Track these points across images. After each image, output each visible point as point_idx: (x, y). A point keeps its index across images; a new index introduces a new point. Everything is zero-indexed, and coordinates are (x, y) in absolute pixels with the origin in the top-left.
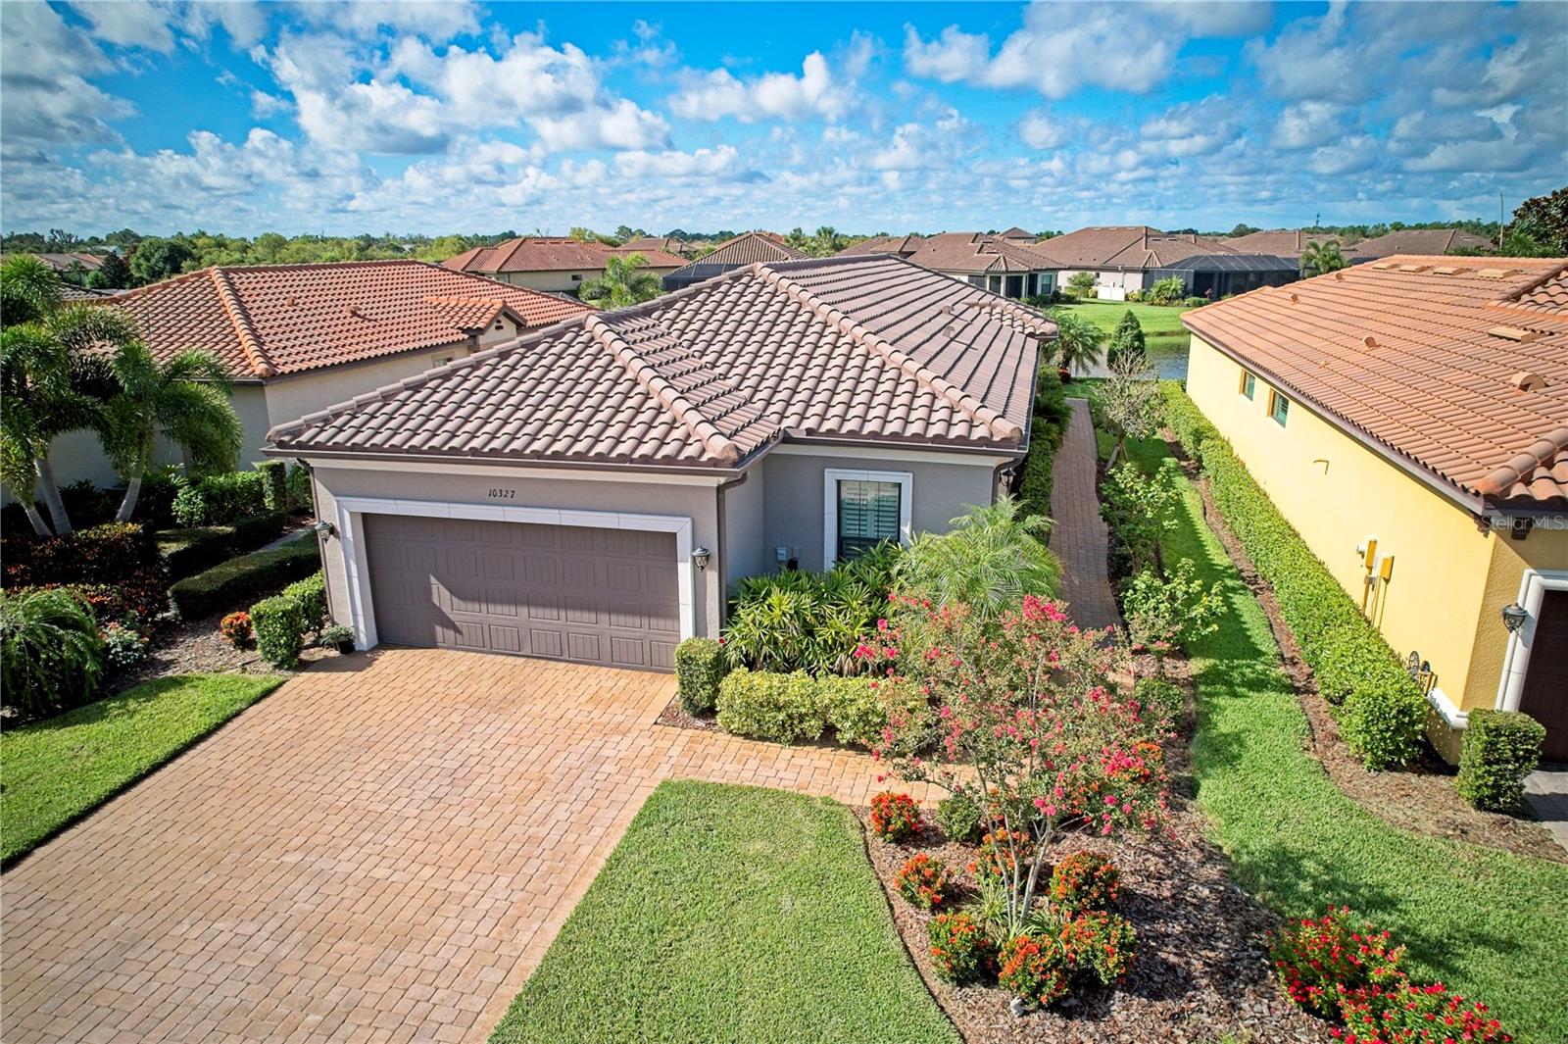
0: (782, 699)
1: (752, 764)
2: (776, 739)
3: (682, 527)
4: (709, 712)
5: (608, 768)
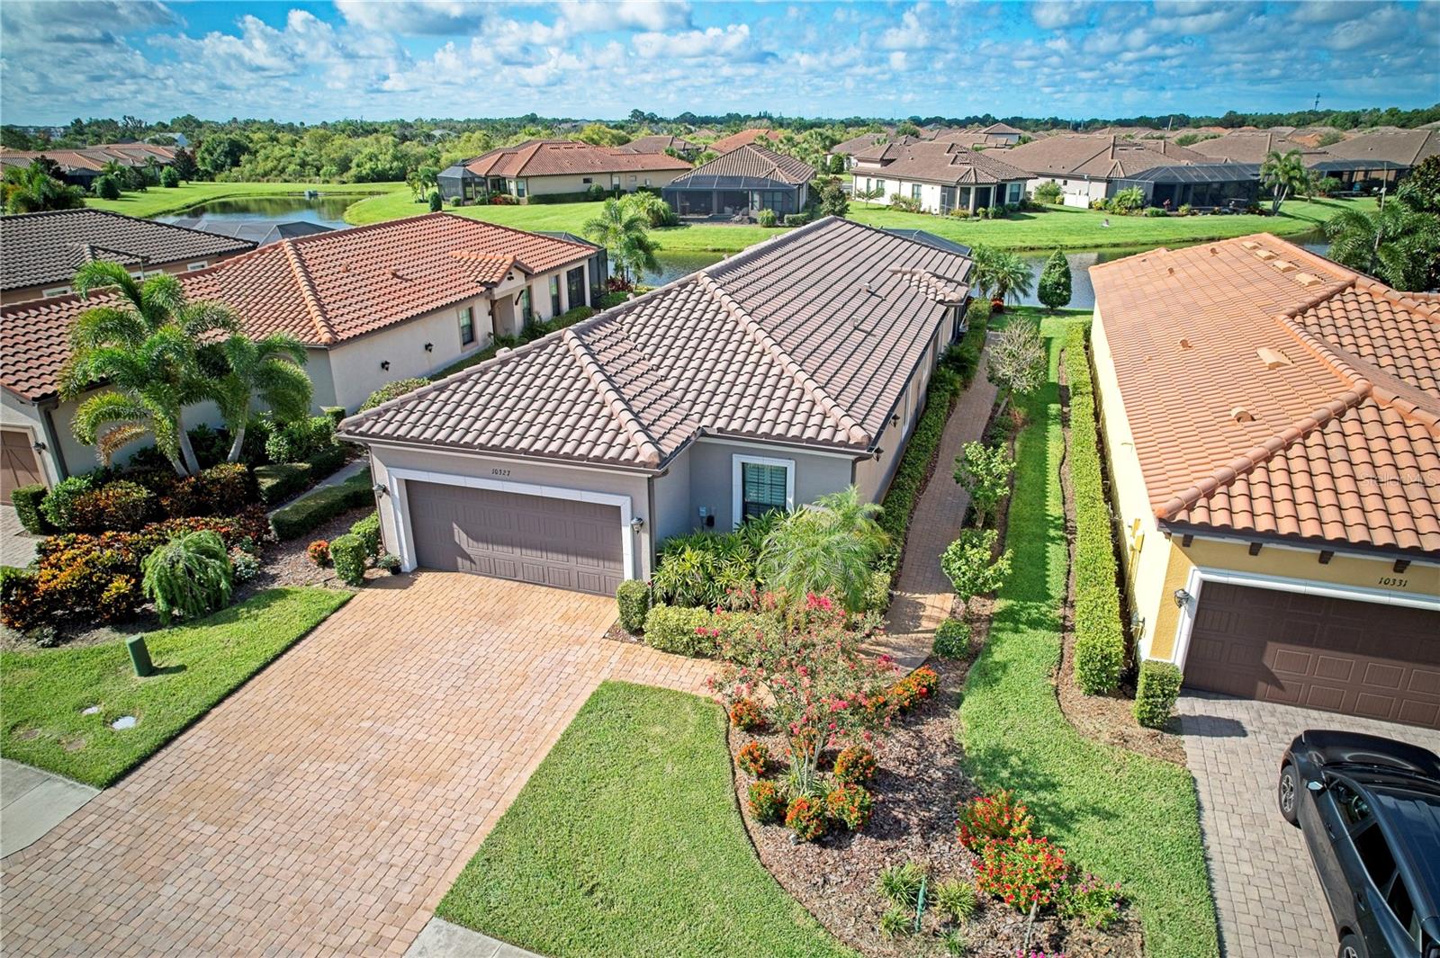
0: (686, 628)
1: (664, 671)
2: (683, 653)
3: (624, 503)
4: (639, 632)
5: (569, 670)
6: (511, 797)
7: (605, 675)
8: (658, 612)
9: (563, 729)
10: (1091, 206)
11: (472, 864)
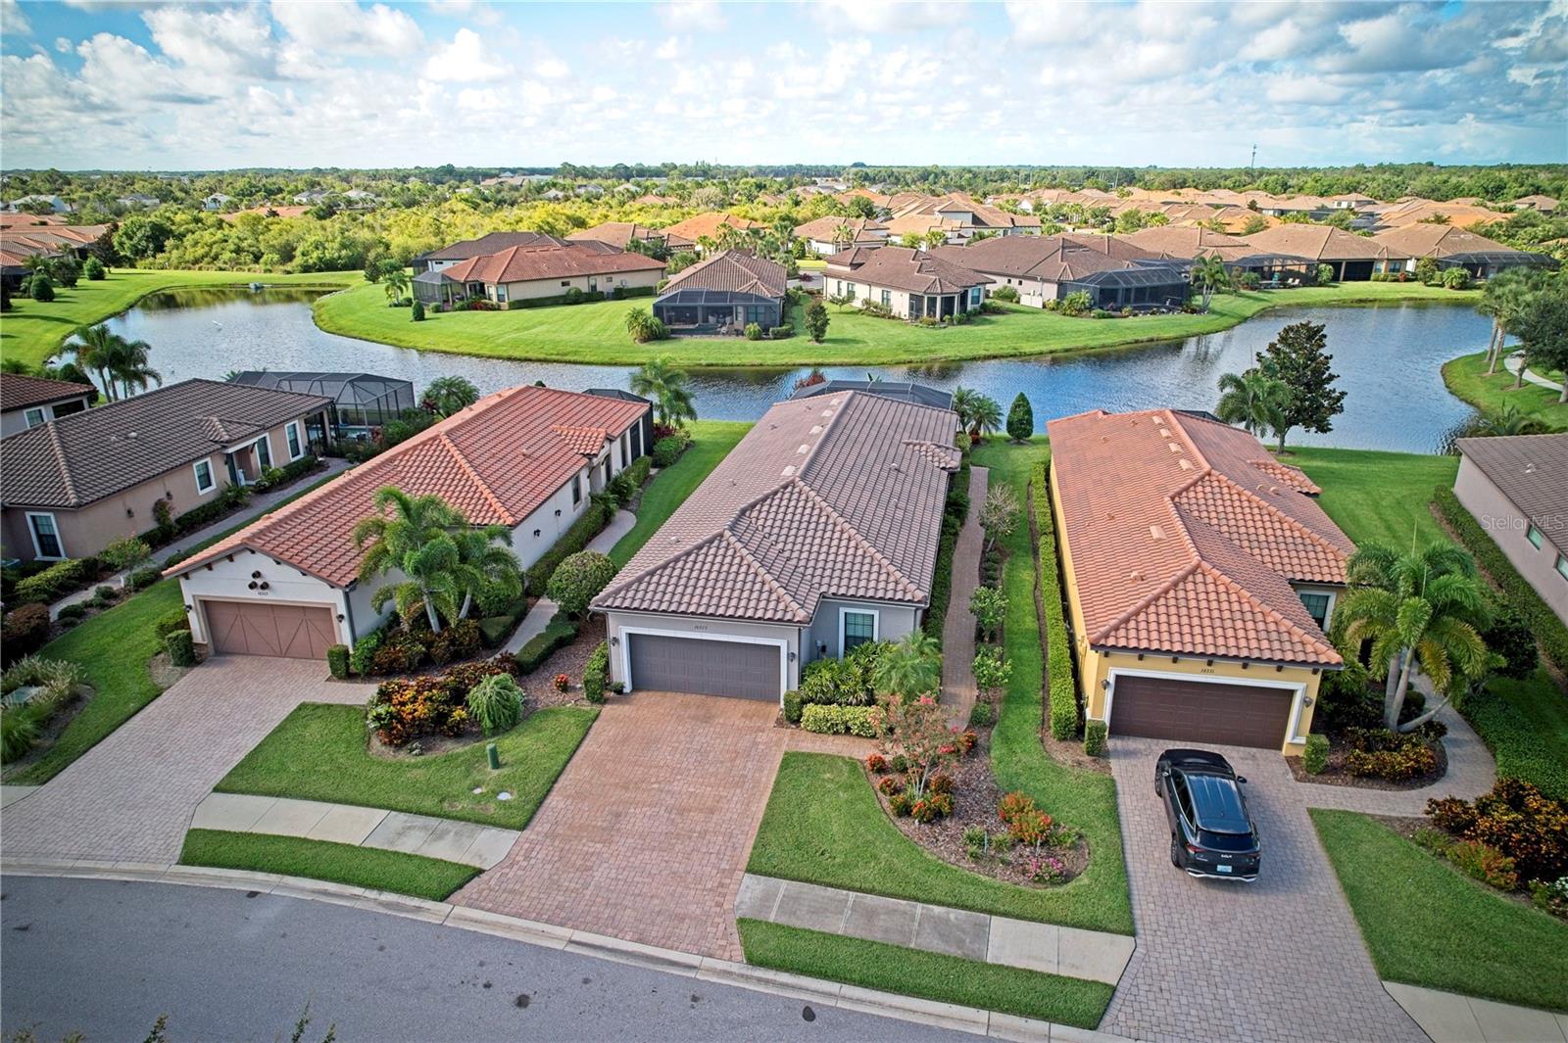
0: (828, 717)
1: (818, 743)
2: (826, 733)
3: (783, 644)
4: (797, 722)
5: (761, 747)
6: (761, 816)
7: (784, 748)
8: (810, 710)
9: (774, 779)
10: (1044, 307)
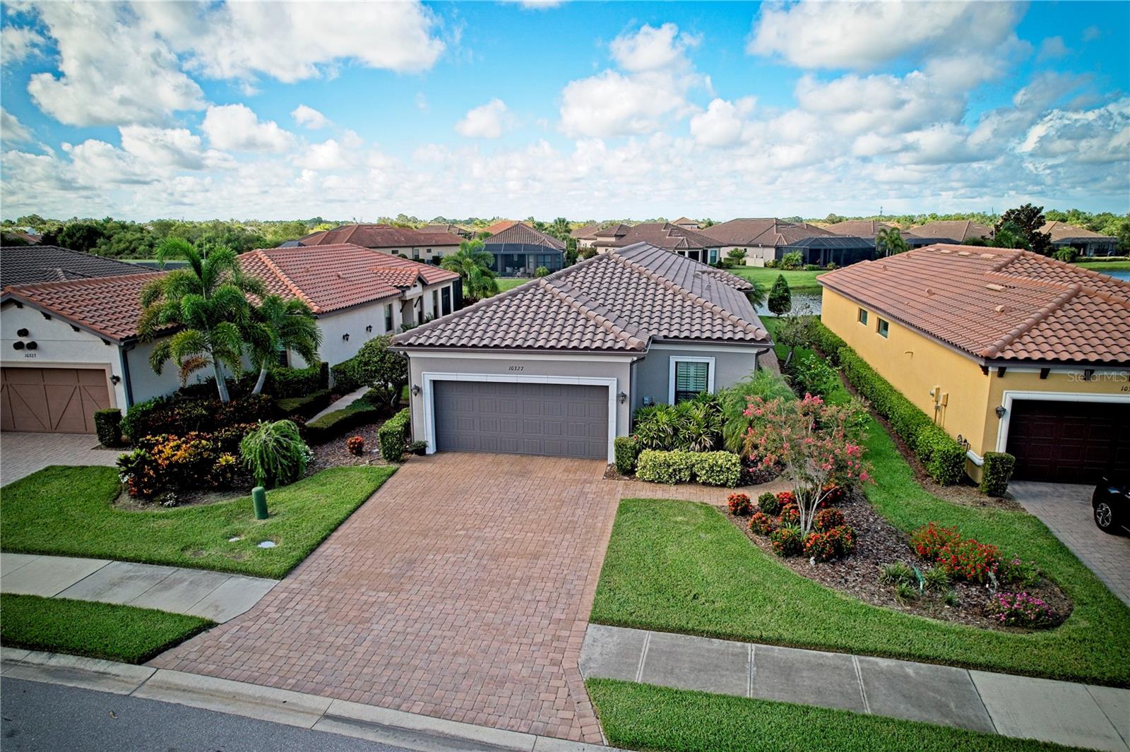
1: (659, 492)
2: (667, 483)
3: (610, 383)
4: (631, 472)
5: (591, 496)
7: (619, 497)
8: (646, 457)
10: (765, 265)
11: (599, 593)
